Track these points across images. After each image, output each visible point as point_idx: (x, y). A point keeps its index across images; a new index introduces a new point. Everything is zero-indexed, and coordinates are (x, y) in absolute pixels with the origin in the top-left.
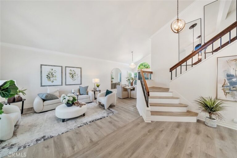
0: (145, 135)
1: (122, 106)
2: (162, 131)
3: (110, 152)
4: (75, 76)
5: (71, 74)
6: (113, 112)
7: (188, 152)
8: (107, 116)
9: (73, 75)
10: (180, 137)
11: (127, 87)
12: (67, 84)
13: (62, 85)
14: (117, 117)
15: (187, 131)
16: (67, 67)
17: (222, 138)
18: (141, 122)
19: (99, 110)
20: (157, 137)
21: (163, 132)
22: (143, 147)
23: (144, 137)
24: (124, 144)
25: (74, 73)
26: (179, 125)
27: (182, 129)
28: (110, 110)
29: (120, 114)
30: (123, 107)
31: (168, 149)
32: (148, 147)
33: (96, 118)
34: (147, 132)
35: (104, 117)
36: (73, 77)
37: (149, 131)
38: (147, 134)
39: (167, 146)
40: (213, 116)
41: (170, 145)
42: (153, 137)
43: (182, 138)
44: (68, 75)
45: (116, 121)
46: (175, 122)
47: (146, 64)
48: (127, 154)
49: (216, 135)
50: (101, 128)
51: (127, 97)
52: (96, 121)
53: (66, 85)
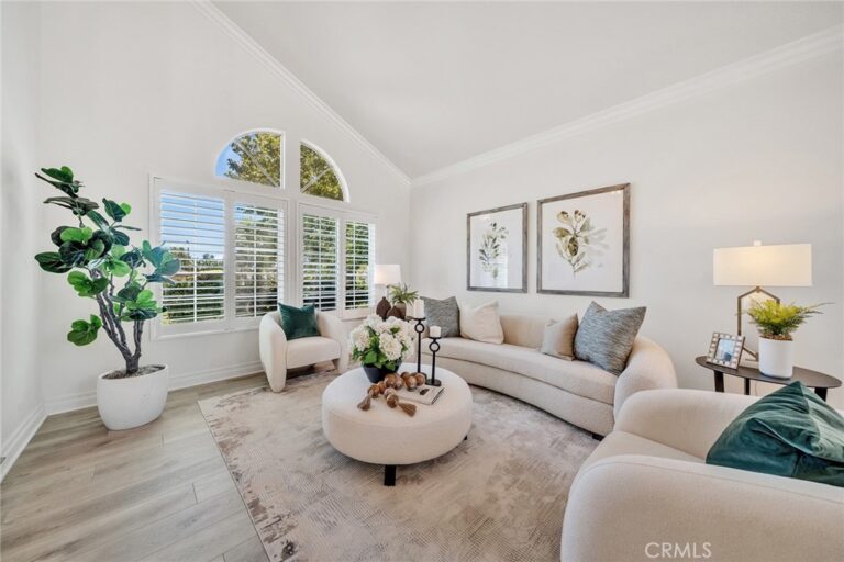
4: (586, 241)
5: (562, 233)
9: (572, 240)
12: (544, 287)
13: (525, 290)
16: (546, 201)
25: (580, 225)
36: (574, 252)
44: (550, 240)
53: (541, 291)
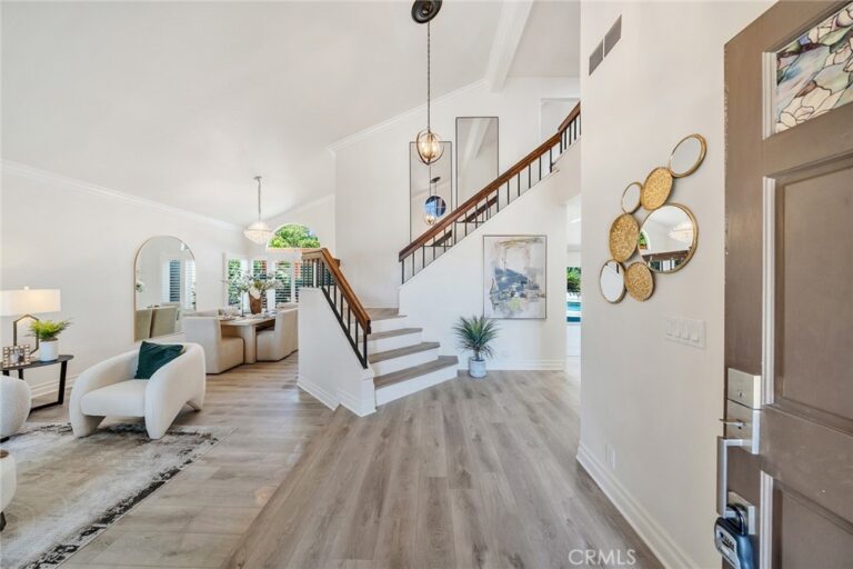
0: (381, 448)
1: (237, 401)
2: (411, 420)
3: (311, 551)
6: (207, 436)
7: (473, 435)
8: (189, 462)
10: (448, 415)
11: (238, 321)
14: (243, 445)
15: (453, 399)
17: (499, 389)
18: (349, 422)
19: (111, 458)
20: (408, 438)
21: (416, 421)
22: (393, 477)
23: (380, 453)
24: (339, 501)
26: (433, 393)
27: (444, 398)
28: (183, 434)
29: (247, 432)
30: (245, 400)
31: (443, 450)
32: (404, 470)
33: (122, 497)
34: (381, 439)
35: (174, 473)
37: (385, 435)
38: (383, 444)
39: (437, 444)
40: (482, 355)
41: (442, 440)
42: (402, 443)
43: (452, 416)
45: (246, 460)
46: (425, 390)
47: (291, 231)
48: (366, 518)
49: (491, 388)
50: (188, 517)
51: (241, 360)
52: (127, 508)
